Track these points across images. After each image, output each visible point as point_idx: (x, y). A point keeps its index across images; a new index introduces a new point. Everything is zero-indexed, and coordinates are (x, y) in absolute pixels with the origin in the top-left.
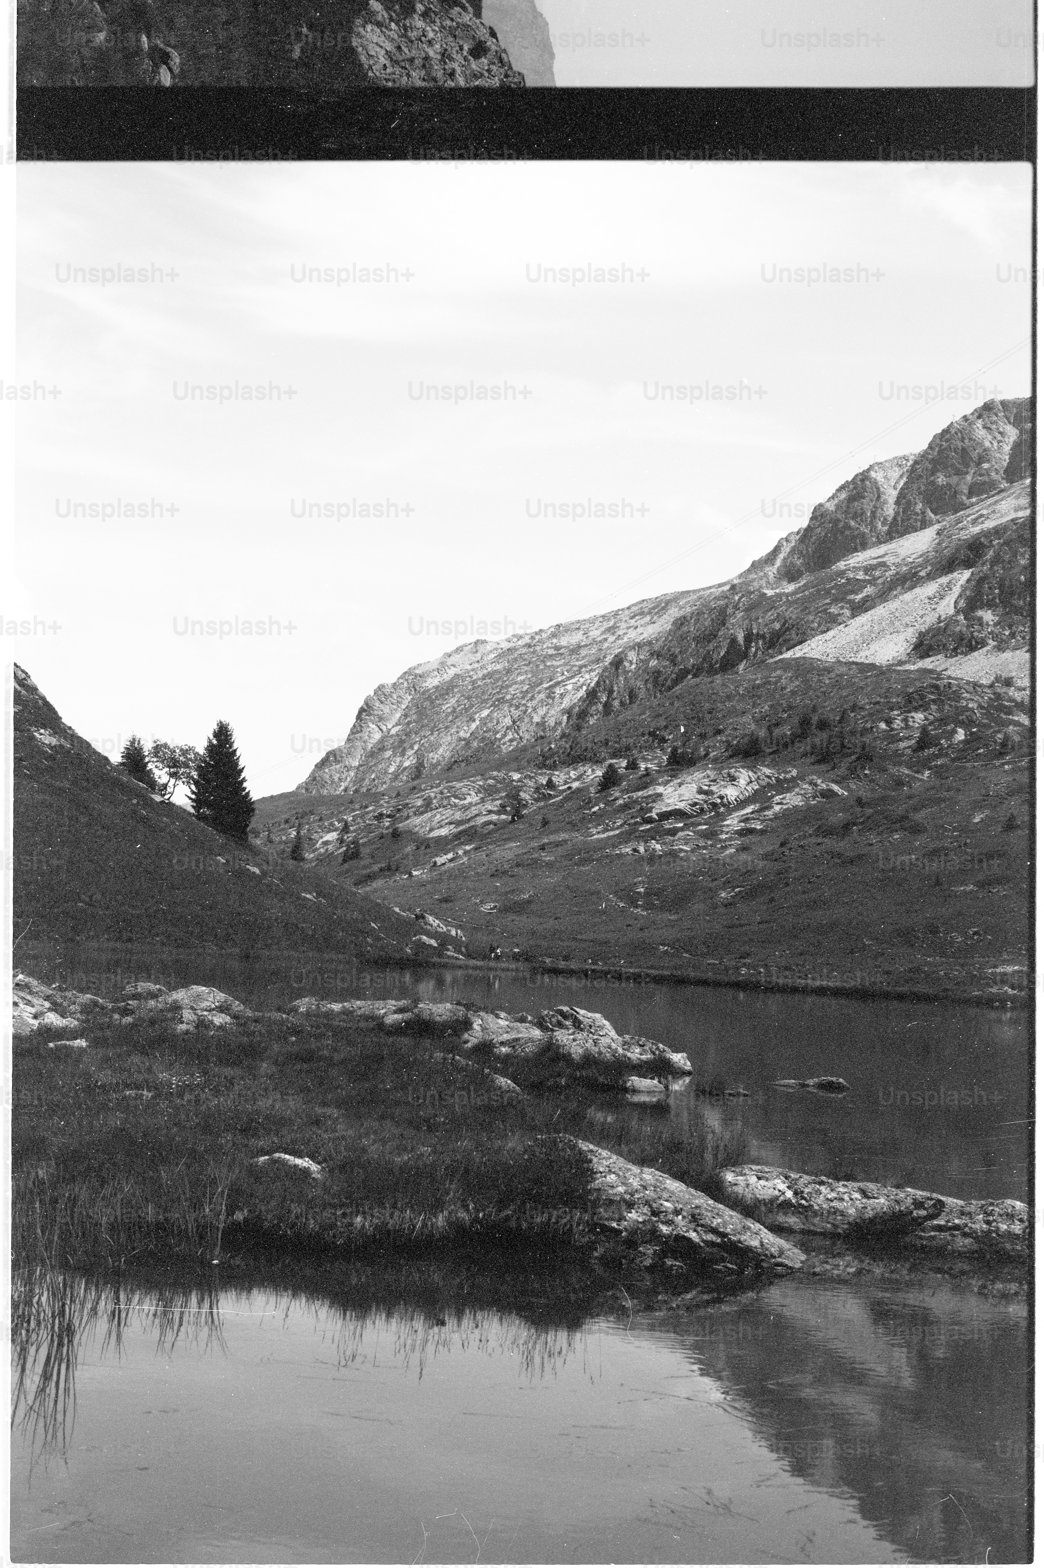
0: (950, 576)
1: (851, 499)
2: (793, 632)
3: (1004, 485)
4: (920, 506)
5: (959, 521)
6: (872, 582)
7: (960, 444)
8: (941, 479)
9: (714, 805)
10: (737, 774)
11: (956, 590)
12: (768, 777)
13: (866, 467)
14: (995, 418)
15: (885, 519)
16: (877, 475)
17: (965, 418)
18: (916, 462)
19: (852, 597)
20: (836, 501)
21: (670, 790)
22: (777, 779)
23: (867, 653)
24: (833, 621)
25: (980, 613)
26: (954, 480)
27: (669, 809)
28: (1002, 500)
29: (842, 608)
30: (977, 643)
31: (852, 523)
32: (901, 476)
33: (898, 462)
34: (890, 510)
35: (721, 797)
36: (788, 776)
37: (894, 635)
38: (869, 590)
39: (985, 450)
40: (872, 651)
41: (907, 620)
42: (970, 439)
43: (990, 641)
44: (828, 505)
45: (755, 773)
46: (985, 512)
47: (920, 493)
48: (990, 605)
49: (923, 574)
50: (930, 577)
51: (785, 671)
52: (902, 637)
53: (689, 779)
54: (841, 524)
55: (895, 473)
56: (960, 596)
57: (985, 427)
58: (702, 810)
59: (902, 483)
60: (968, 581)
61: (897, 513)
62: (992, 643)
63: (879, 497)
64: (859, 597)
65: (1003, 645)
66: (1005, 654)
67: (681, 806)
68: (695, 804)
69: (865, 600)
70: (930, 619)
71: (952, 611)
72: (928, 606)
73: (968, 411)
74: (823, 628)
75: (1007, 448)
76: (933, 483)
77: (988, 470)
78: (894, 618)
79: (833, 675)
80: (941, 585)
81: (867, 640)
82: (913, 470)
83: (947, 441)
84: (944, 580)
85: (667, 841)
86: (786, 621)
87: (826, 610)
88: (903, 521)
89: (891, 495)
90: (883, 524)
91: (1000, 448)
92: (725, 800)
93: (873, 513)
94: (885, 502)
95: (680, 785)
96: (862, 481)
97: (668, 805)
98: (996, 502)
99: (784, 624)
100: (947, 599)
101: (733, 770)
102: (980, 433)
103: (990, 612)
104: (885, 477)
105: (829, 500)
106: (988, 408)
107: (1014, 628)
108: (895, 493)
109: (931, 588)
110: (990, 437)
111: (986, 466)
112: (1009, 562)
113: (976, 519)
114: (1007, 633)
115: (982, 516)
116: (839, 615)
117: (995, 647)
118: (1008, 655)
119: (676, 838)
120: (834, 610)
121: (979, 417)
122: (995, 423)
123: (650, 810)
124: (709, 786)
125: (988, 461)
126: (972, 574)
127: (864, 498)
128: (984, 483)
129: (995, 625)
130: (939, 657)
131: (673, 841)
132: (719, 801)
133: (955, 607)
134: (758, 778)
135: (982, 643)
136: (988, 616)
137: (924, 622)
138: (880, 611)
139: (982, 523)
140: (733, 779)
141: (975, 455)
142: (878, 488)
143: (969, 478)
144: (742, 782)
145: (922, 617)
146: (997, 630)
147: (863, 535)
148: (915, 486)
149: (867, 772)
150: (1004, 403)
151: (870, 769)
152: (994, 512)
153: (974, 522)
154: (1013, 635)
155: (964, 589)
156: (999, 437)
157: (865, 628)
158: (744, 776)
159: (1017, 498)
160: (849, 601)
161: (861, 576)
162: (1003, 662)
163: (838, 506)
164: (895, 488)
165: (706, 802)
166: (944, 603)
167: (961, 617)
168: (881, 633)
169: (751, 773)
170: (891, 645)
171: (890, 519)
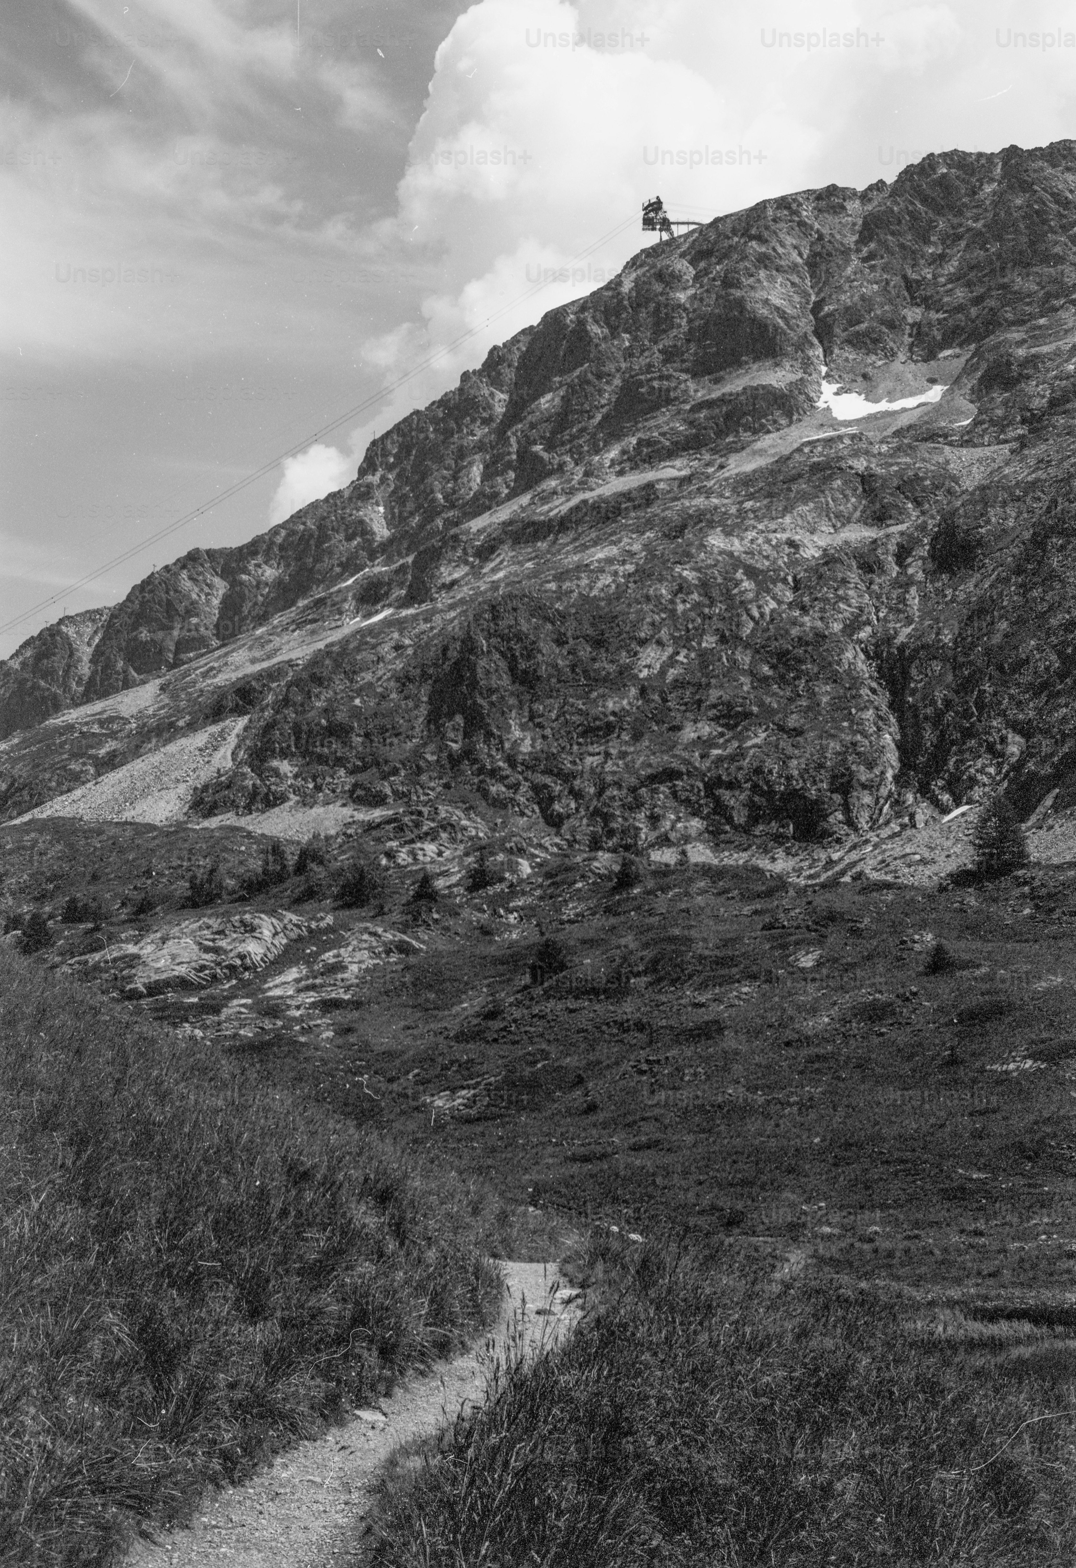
0: (222, 725)
1: (39, 657)
2: (25, 793)
3: (215, 643)
4: (120, 664)
5: (186, 674)
6: (113, 735)
7: (164, 596)
8: (144, 635)
9: (232, 968)
10: (257, 921)
11: (232, 740)
12: (298, 926)
13: (55, 621)
14: (201, 569)
15: (80, 679)
16: (70, 631)
17: (167, 568)
18: (113, 616)
19: (92, 752)
20: (21, 659)
21: (149, 949)
22: (310, 930)
23: (133, 813)
24: (77, 779)
25: (275, 763)
26: (160, 635)
27: (164, 976)
28: (233, 651)
29: (84, 764)
30: (276, 798)
31: (42, 683)
32: (96, 632)
33: (90, 615)
34: (85, 669)
35: (242, 957)
36: (323, 924)
37: (163, 792)
38: (110, 746)
39: (192, 603)
40: (139, 810)
41: (175, 775)
42: (176, 591)
43: (292, 796)
44: (12, 663)
45: (280, 920)
46: (216, 665)
47: (121, 650)
48: (284, 754)
49: (181, 723)
50: (192, 727)
51: (41, 833)
52: (172, 795)
53: (175, 931)
54: (29, 684)
55: (88, 629)
56: (238, 747)
57: (191, 578)
58: (214, 977)
59: (97, 640)
60: (246, 729)
61: (94, 673)
62: (294, 798)
63: (71, 655)
64: (102, 752)
65: (309, 800)
66: (314, 809)
67: (181, 970)
68: (203, 968)
69: (112, 755)
70: (206, 775)
71: (229, 764)
72: (199, 758)
73: (171, 561)
74: (65, 788)
75: (216, 602)
76: (135, 639)
77: (197, 626)
78: (159, 774)
79: (104, 837)
80: (212, 735)
81: (131, 798)
82: (109, 625)
83: (151, 591)
84: (214, 729)
85: (208, 1022)
86: (15, 780)
87: (64, 767)
88: (102, 681)
89: (86, 652)
90: (78, 684)
91: (208, 601)
92: (248, 961)
93: (67, 672)
94: (80, 660)
95: (164, 940)
96: (52, 636)
97: (157, 970)
98: (226, 654)
99: (12, 784)
100: (222, 750)
101: (247, 917)
102: (186, 584)
103: (286, 762)
104: (77, 633)
105: (12, 658)
106: (192, 558)
107: (319, 780)
108: (89, 650)
109: (200, 739)
110: (196, 590)
111: (194, 620)
112: (302, 705)
113: (208, 672)
114: (311, 786)
115: (212, 668)
116: (82, 771)
117: (298, 802)
118: (318, 810)
119: (223, 1017)
120: (74, 766)
121: (184, 567)
122: (199, 574)
123: (130, 979)
124: (213, 940)
125: (197, 615)
126: (250, 721)
127: (54, 654)
128: (194, 639)
129: (296, 777)
130: (229, 815)
131: (219, 1024)
132: (238, 962)
133: (234, 760)
134: (285, 928)
135: (282, 799)
136: (285, 767)
137: (198, 777)
138: (138, 766)
139: (215, 676)
140: (250, 929)
141: (181, 608)
142: (70, 645)
143: (176, 633)
144: (267, 933)
145: (194, 771)
146: (300, 782)
147: (55, 696)
148: (114, 643)
149: (436, 916)
150: (209, 552)
151: (438, 912)
152: (226, 664)
153: (205, 675)
154: (318, 788)
155: (241, 739)
156: (206, 589)
157: (124, 785)
158: (266, 925)
159: (250, 649)
160: (90, 757)
161: (96, 729)
162: (314, 820)
163: (24, 664)
164: (89, 644)
165: (218, 964)
166: (218, 755)
167: (247, 770)
168: (145, 792)
169: (274, 921)
170: (162, 804)
171: (86, 678)
